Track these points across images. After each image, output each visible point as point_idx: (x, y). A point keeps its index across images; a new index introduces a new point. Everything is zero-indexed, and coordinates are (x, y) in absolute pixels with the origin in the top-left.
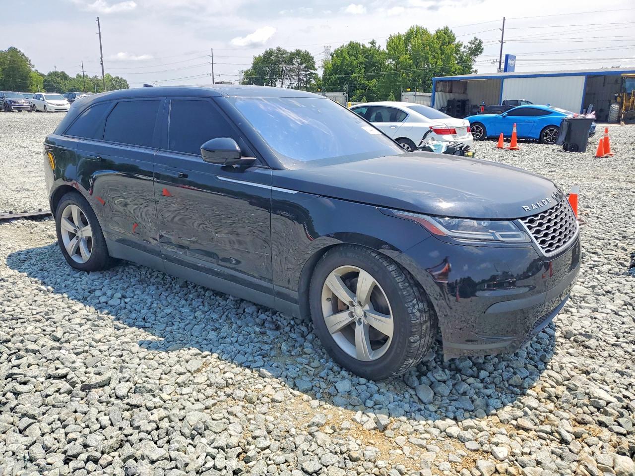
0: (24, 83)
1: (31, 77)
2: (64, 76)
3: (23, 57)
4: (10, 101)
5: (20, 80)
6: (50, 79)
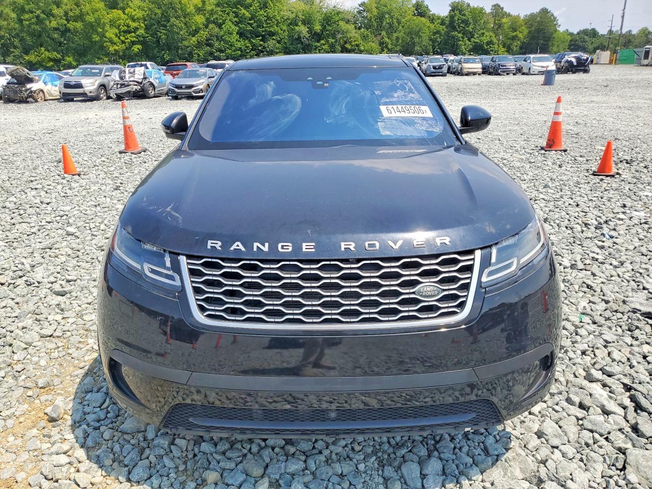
0: (545, 45)
1: (554, 38)
2: (593, 33)
3: (552, 17)
4: (499, 65)
5: (542, 42)
6: (578, 38)
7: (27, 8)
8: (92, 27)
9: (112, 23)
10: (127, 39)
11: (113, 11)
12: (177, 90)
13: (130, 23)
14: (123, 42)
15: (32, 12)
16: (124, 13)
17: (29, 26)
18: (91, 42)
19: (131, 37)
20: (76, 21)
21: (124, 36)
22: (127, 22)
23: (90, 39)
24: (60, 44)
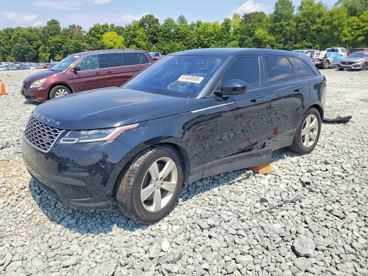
7: (303, 19)
8: (335, 28)
9: (349, 25)
10: (356, 33)
11: (352, 17)
12: (342, 65)
13: (361, 24)
14: (353, 35)
15: (304, 22)
16: (358, 18)
17: (301, 29)
18: (332, 36)
19: (358, 32)
20: (327, 25)
21: (354, 32)
22: (359, 23)
23: (332, 34)
24: (315, 38)
